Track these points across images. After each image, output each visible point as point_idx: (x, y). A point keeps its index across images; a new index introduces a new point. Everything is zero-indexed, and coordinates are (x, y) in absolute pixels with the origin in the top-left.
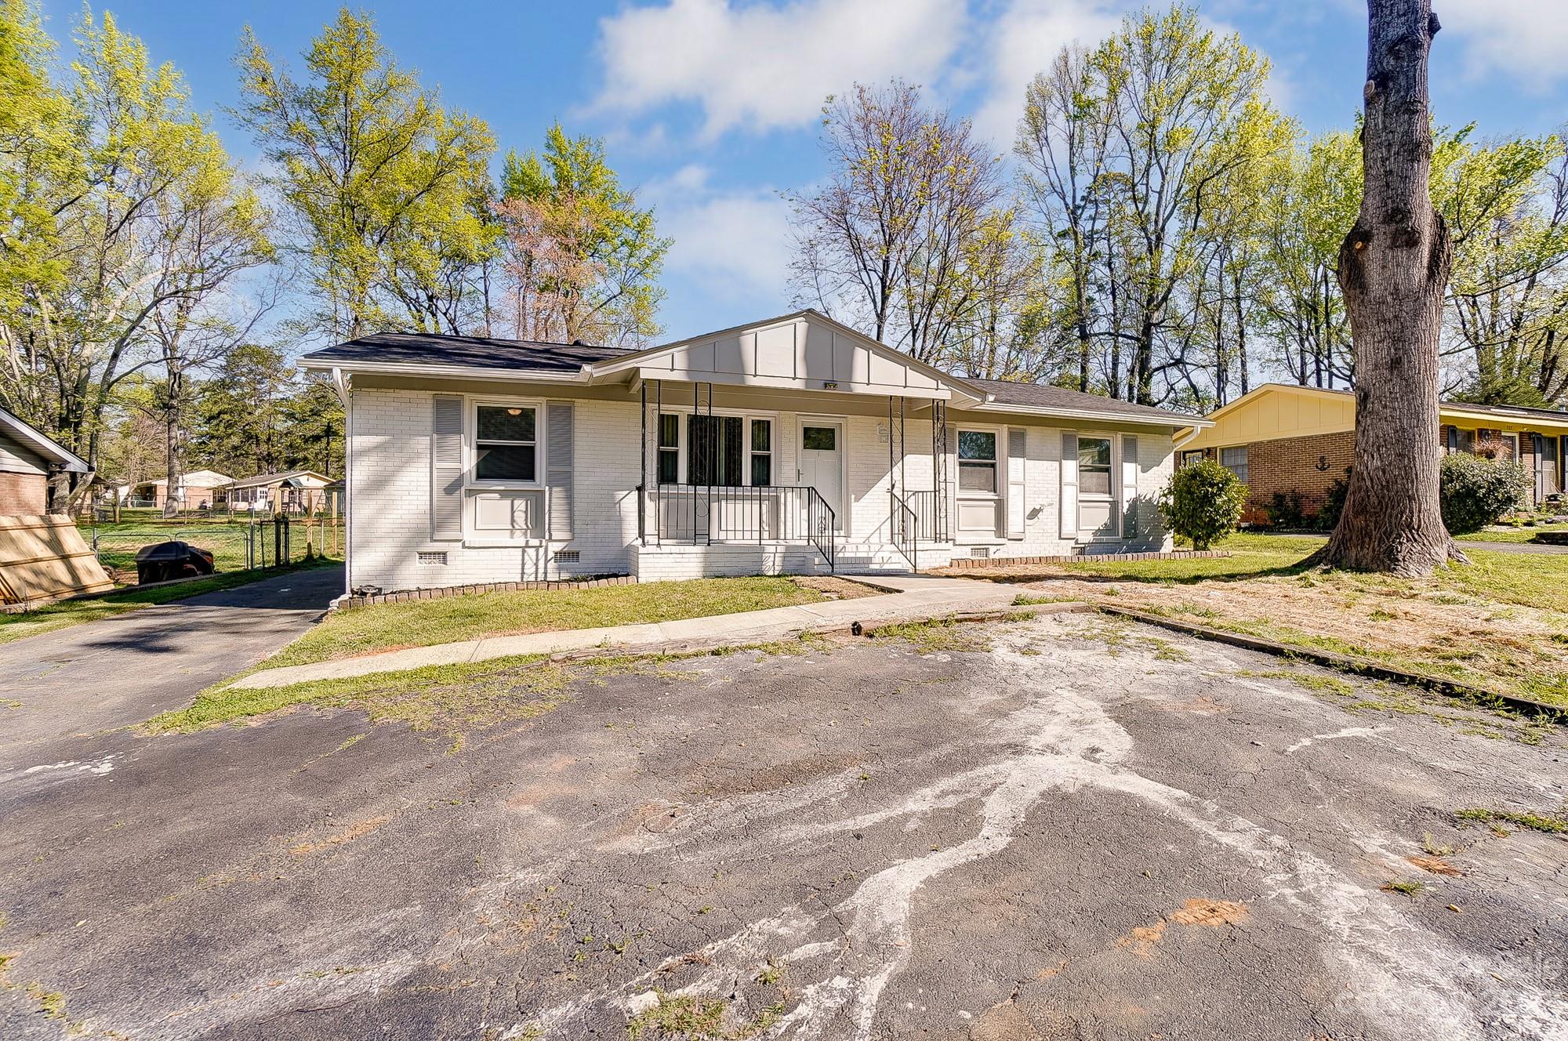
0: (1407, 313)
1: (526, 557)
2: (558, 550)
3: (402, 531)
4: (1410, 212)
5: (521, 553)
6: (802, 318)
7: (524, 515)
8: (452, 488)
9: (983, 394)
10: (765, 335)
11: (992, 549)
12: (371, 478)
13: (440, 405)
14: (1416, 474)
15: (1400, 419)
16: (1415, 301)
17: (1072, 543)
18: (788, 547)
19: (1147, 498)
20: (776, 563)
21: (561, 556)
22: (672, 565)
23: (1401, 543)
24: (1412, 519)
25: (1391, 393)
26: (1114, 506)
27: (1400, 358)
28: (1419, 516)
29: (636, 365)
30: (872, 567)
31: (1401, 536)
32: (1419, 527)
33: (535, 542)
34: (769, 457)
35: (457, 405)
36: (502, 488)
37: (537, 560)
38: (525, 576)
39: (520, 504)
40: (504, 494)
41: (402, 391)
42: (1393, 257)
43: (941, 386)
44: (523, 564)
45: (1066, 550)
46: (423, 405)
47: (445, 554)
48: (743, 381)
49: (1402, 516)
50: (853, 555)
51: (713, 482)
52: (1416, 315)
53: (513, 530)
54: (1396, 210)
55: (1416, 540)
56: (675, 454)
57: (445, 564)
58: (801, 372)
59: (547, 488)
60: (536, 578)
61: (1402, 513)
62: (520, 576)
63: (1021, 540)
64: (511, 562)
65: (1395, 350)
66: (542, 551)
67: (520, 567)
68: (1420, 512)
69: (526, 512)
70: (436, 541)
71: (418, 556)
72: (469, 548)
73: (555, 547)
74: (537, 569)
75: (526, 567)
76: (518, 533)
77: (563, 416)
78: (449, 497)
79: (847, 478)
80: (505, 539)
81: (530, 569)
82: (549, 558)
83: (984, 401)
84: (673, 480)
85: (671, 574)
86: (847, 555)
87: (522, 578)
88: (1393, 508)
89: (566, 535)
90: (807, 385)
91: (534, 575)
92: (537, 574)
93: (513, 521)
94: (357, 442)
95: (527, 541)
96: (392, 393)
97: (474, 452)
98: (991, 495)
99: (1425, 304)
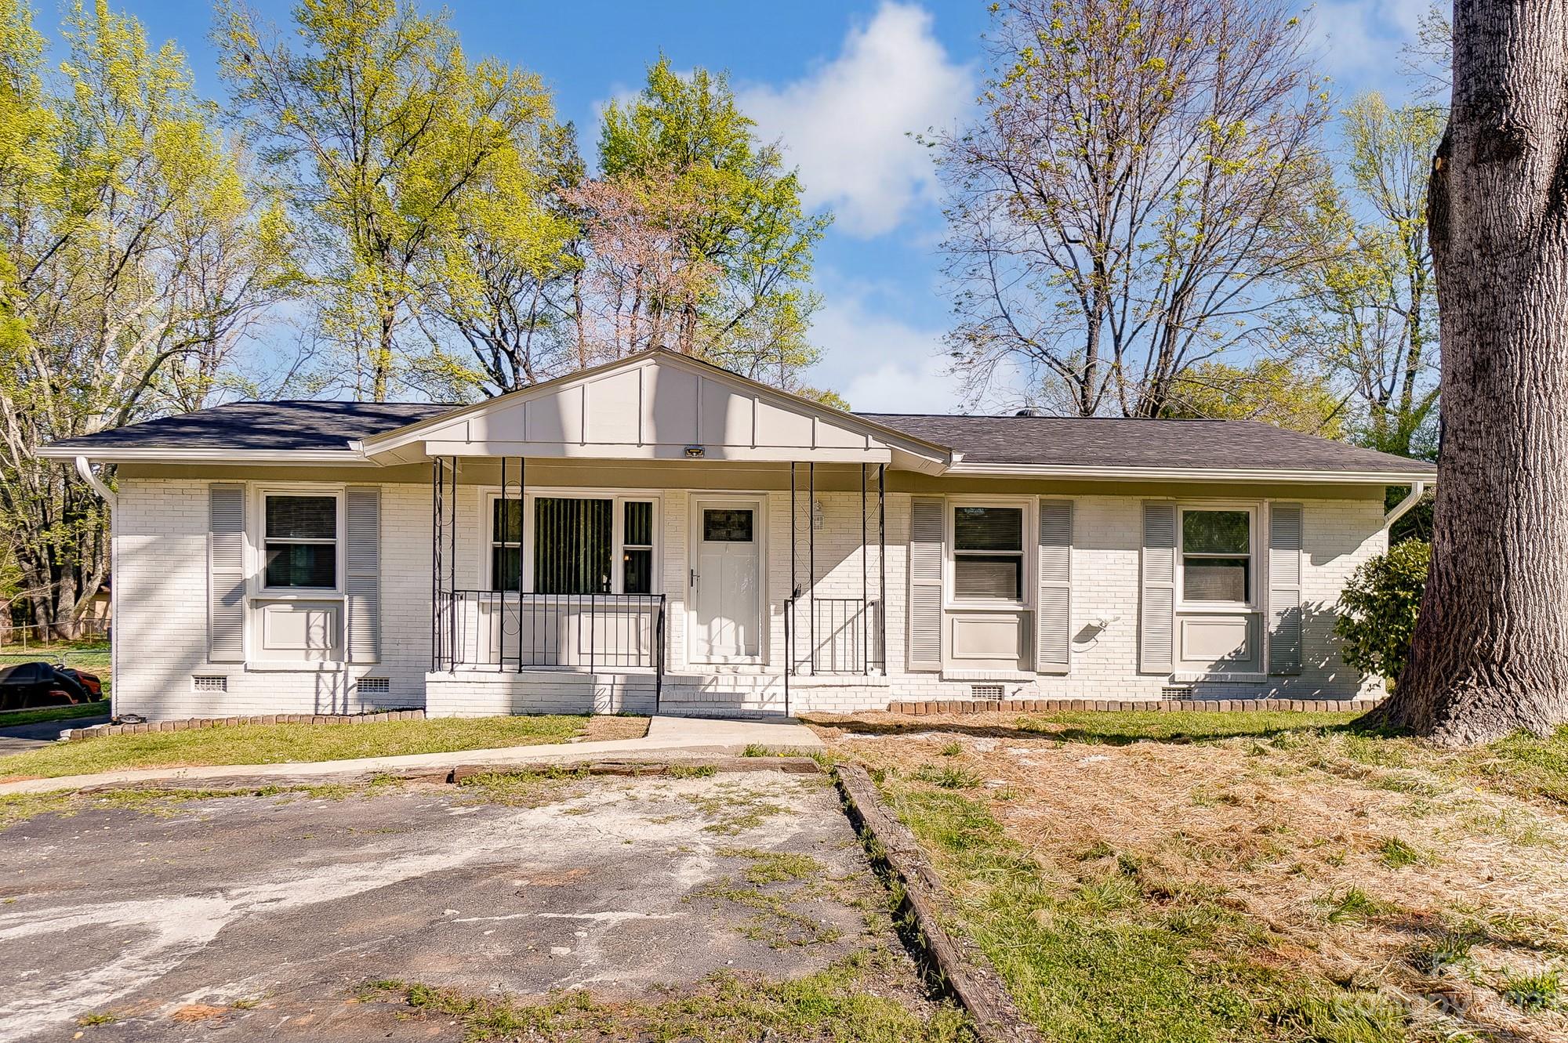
0: (1505, 279)
1: (321, 684)
2: (361, 675)
3: (175, 649)
4: (1504, 97)
5: (314, 679)
6: (651, 361)
7: (321, 631)
8: (233, 596)
9: (946, 453)
10: (594, 387)
11: (1009, 688)
12: (139, 586)
13: (215, 494)
14: (1507, 567)
15: (1483, 469)
16: (1521, 255)
17: (1165, 682)
18: (628, 676)
19: (1324, 608)
20: (614, 699)
21: (364, 684)
22: (469, 697)
23: (1465, 688)
24: (1491, 646)
25: (1471, 423)
26: (1255, 622)
27: (1488, 359)
28: (1507, 641)
29: (420, 439)
30: (745, 707)
31: (1469, 674)
32: (1505, 659)
33: (330, 665)
34: (648, 554)
35: (237, 495)
36: (294, 597)
37: (335, 687)
38: (320, 708)
39: (317, 618)
40: (298, 605)
41: (174, 481)
42: (1479, 180)
43: (872, 443)
44: (318, 693)
45: (1151, 690)
46: (197, 496)
47: (225, 678)
48: (563, 451)
49: (1475, 640)
50: (729, 690)
51: (573, 588)
52: (1522, 280)
53: (308, 649)
54: (1483, 95)
55: (1493, 683)
56: (519, 552)
57: (225, 690)
58: (648, 436)
59: (346, 598)
60: (334, 710)
61: (1476, 633)
62: (313, 707)
63: (1063, 675)
64: (303, 690)
65: (1482, 346)
66: (340, 676)
67: (313, 696)
68: (1509, 632)
69: (324, 628)
70: (213, 662)
71: (193, 681)
72: (252, 671)
73: (356, 673)
74: (334, 699)
75: (321, 696)
76: (314, 654)
77: (367, 505)
78: (228, 609)
79: (767, 580)
80: (298, 661)
81: (326, 699)
82: (349, 686)
83: (948, 461)
84: (516, 586)
85: (468, 709)
86: (720, 690)
87: (316, 710)
88: (1462, 626)
89: (368, 658)
90: (656, 453)
91: (330, 707)
92: (334, 705)
93: (308, 639)
94: (121, 543)
95: (321, 664)
96: (162, 484)
97: (263, 552)
98: (1013, 605)
99: (1540, 259)
